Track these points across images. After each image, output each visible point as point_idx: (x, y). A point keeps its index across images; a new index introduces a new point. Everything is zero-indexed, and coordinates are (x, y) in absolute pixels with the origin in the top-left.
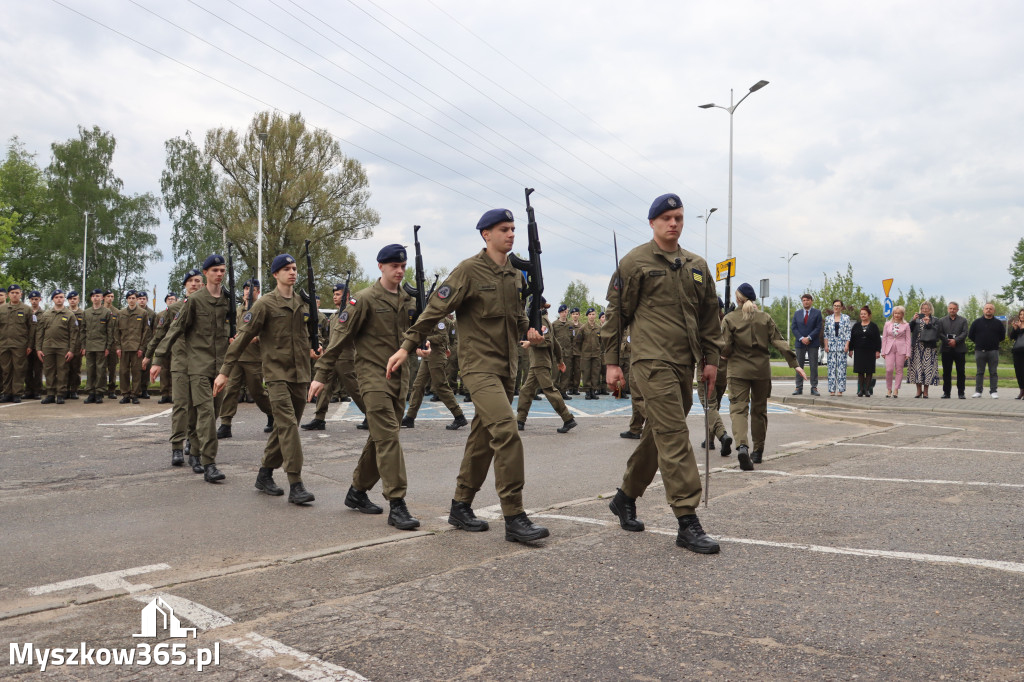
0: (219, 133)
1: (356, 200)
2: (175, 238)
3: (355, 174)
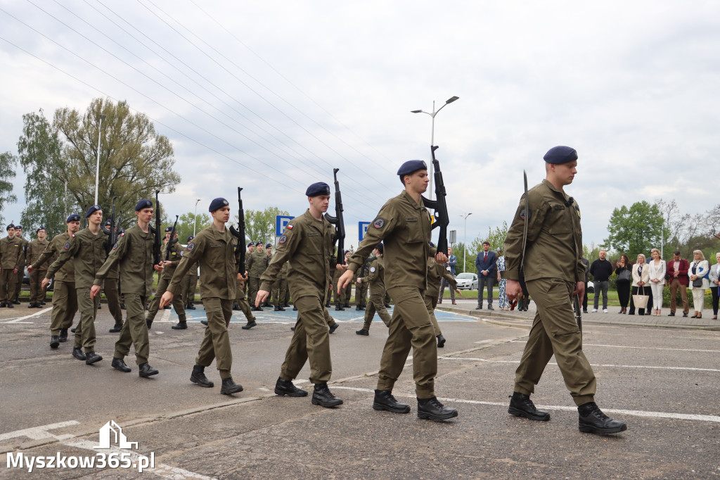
1: (164, 166)
2: (28, 187)
3: (164, 147)
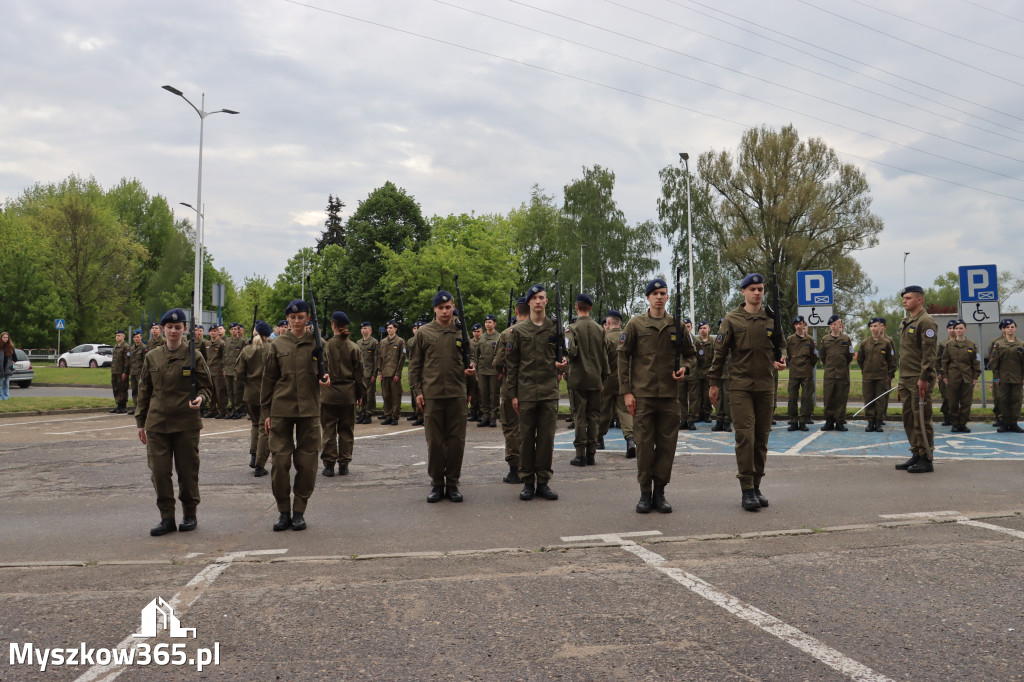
0: (710, 156)
1: (858, 206)
2: (675, 261)
3: (853, 181)
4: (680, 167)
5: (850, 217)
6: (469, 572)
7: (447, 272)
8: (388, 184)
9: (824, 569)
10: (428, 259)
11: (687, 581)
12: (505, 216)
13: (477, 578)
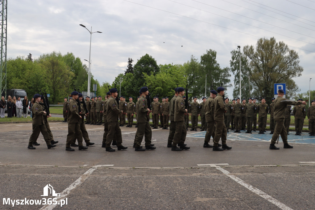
0: (247, 47)
1: (295, 63)
2: (235, 80)
3: (294, 55)
4: (237, 51)
5: (292, 67)
6: (169, 174)
7: (164, 82)
8: (147, 54)
9: (280, 178)
10: (158, 78)
11: (236, 179)
12: (182, 65)
13: (171, 176)
